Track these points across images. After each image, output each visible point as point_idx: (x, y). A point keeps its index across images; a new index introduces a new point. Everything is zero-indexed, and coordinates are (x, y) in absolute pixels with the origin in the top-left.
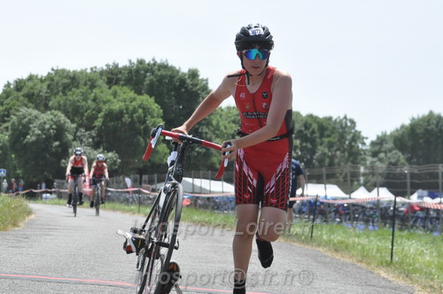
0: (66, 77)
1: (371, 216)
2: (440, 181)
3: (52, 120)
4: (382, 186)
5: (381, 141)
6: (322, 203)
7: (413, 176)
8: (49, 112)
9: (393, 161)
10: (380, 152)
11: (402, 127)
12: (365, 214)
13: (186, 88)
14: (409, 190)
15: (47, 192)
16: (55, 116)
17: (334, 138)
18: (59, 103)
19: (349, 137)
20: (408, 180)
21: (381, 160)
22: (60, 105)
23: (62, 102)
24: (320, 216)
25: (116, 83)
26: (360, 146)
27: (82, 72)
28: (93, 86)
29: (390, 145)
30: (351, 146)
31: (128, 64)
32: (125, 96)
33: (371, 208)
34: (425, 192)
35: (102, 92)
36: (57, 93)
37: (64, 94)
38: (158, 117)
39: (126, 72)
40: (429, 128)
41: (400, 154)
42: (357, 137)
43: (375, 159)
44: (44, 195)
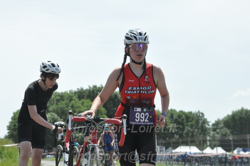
0: (58, 96)
1: (214, 162)
2: (248, 143)
3: (50, 117)
4: (219, 146)
5: (217, 123)
6: (188, 156)
7: (234, 140)
8: (49, 114)
9: (224, 133)
10: (217, 129)
11: (228, 116)
12: (210, 161)
13: (118, 99)
14: (232, 148)
15: (49, 154)
16: (52, 115)
17: (194, 123)
18: (54, 108)
19: (201, 122)
20: (232, 143)
21: (218, 133)
22: (54, 110)
23: (55, 108)
24: (188, 163)
25: (83, 98)
26: (207, 126)
27: (66, 93)
28: (71, 100)
29: (222, 125)
30: (202, 127)
31: (88, 88)
32: (87, 104)
33: (214, 158)
34: (241, 149)
35: (76, 102)
36: (53, 104)
37: (57, 104)
38: (104, 114)
39: (87, 92)
40: (242, 116)
41: (227, 129)
42: (205, 121)
43: (215, 133)
44: (47, 156)
